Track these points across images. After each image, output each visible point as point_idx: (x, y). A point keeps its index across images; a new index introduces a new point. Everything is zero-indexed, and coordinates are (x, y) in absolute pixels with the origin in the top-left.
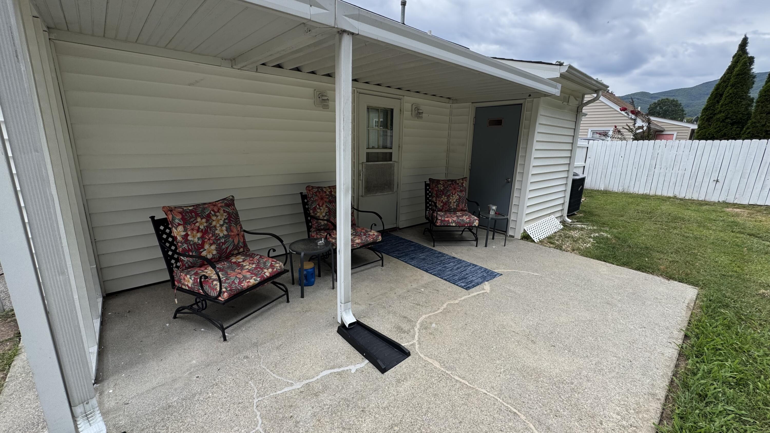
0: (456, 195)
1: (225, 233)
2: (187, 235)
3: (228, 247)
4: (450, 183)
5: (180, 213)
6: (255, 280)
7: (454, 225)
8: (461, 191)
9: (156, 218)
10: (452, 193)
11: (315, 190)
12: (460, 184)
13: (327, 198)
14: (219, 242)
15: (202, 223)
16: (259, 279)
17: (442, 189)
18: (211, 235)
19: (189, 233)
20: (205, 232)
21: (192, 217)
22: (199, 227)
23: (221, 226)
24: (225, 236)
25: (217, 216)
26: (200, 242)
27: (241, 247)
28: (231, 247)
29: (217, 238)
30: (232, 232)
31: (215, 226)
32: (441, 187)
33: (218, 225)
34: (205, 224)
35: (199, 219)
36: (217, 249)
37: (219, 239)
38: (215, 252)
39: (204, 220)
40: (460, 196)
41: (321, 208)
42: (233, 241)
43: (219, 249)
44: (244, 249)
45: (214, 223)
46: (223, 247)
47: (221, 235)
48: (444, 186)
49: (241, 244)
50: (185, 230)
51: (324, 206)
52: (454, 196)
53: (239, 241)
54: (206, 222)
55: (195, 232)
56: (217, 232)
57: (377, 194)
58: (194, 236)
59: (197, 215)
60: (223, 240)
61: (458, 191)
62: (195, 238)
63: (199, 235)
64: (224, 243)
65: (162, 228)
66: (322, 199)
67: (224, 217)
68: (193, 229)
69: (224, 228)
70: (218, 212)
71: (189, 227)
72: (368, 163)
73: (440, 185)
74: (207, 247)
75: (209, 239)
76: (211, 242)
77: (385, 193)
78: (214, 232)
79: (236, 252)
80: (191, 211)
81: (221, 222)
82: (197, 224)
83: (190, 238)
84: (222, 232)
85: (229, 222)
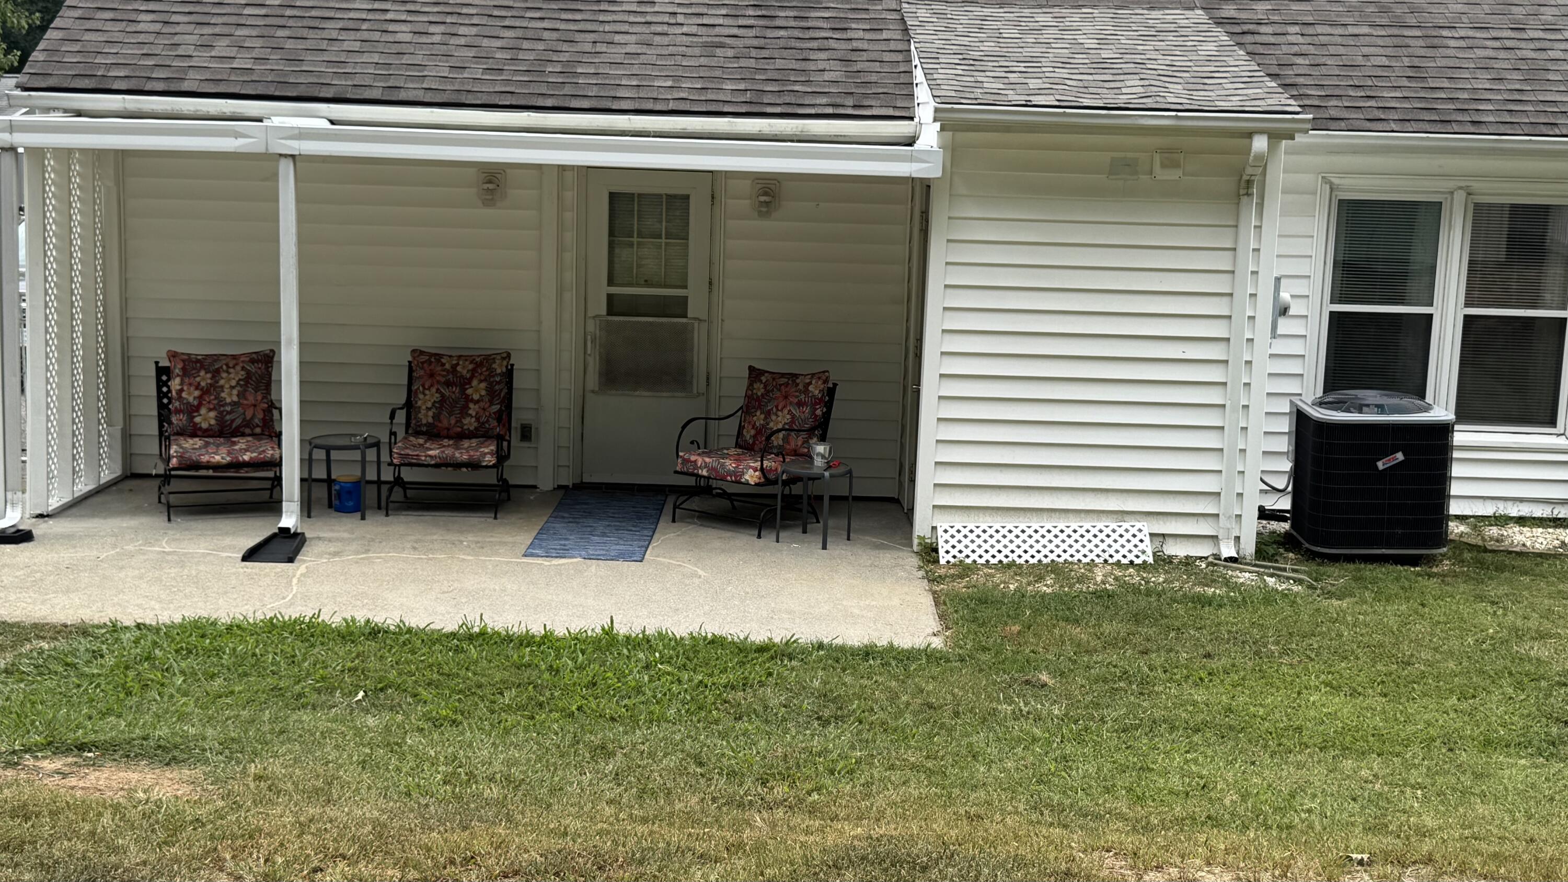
0: (786, 411)
1: (235, 399)
2: (181, 390)
3: (234, 420)
4: (783, 380)
5: (183, 361)
6: (223, 458)
7: (705, 473)
8: (800, 404)
9: (160, 365)
10: (777, 407)
11: (425, 358)
12: (801, 387)
13: (443, 376)
14: (222, 409)
15: (204, 378)
16: (228, 459)
17: (759, 394)
18: (212, 397)
19: (185, 388)
20: (205, 392)
21: (194, 369)
22: (199, 383)
23: (232, 388)
24: (234, 404)
25: (229, 373)
26: (196, 403)
27: (258, 426)
28: (238, 422)
29: (221, 403)
30: (246, 399)
31: (222, 387)
32: (759, 389)
33: (227, 386)
34: (209, 381)
35: (202, 373)
36: (216, 418)
37: (223, 406)
38: (213, 422)
39: (209, 375)
40: (793, 416)
41: (427, 392)
42: (244, 414)
43: (220, 419)
44: (263, 431)
45: (222, 382)
46: (228, 417)
47: (228, 400)
48: (765, 387)
49: (256, 421)
50: (182, 383)
51: (434, 390)
52: (780, 413)
53: (254, 415)
54: (211, 379)
55: (192, 389)
56: (223, 395)
57: (637, 393)
58: (189, 394)
59: (202, 367)
60: (228, 408)
61: (791, 403)
62: (191, 396)
63: (197, 393)
64: (229, 413)
65: (164, 378)
66: (432, 375)
67: (240, 377)
68: (190, 384)
69: (235, 392)
70: (234, 367)
71: (187, 380)
72: (610, 318)
73: (758, 384)
74: (203, 411)
75: (209, 402)
76: (212, 406)
77: (665, 394)
78: (219, 394)
79: (248, 431)
80: (198, 361)
81: (233, 383)
82: (198, 379)
83: (184, 395)
84: (230, 396)
85: (246, 385)
